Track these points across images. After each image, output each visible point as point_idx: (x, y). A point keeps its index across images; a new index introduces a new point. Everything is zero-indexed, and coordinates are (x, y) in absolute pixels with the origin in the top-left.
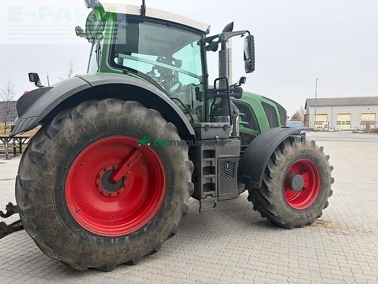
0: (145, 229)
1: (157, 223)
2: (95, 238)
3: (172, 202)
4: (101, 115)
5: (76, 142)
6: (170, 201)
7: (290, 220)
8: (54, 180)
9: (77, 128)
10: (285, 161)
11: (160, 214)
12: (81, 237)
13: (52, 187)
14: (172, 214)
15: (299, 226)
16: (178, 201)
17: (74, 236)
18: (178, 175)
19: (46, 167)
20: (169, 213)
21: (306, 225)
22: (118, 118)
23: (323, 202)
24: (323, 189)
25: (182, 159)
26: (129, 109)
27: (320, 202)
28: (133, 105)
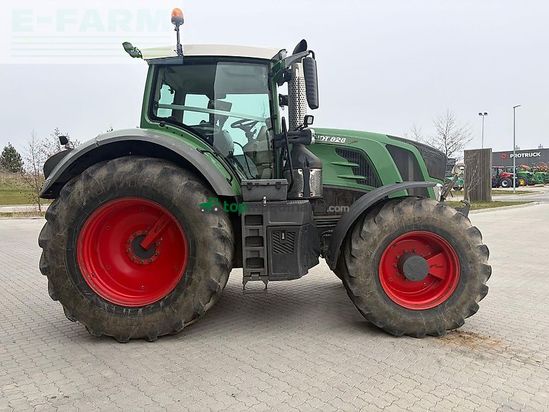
0: (161, 303)
1: (175, 299)
2: (106, 305)
3: (194, 277)
4: (109, 176)
5: (84, 204)
6: (191, 274)
7: (393, 323)
8: (66, 242)
9: (86, 190)
10: (377, 233)
11: (179, 289)
12: (92, 302)
13: (64, 248)
14: (194, 290)
15: (413, 335)
16: (202, 275)
17: (85, 299)
18: (200, 244)
19: (58, 229)
20: (189, 288)
21: (428, 335)
22: (128, 178)
23: (464, 303)
24: (465, 282)
25: (207, 225)
26: (140, 167)
27: (458, 303)
28: (146, 163)
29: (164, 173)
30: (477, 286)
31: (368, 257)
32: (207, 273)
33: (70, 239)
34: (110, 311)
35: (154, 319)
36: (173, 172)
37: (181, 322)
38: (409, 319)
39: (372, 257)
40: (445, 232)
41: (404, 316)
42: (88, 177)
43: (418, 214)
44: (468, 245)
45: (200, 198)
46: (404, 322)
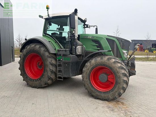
9: (26, 51)
22: (33, 48)
23: (116, 92)
24: (117, 85)
25: (48, 61)
26: (35, 46)
27: (114, 91)
28: (37, 45)
29: (40, 47)
30: (121, 86)
31: (87, 73)
32: (47, 73)
33: (23, 62)
34: (29, 80)
35: (37, 83)
36: (42, 47)
37: (42, 85)
38: (99, 94)
39: (88, 73)
40: (110, 67)
41: (97, 93)
42: (26, 48)
43: (101, 61)
44: (118, 72)
45: (47, 54)
46: (97, 95)
